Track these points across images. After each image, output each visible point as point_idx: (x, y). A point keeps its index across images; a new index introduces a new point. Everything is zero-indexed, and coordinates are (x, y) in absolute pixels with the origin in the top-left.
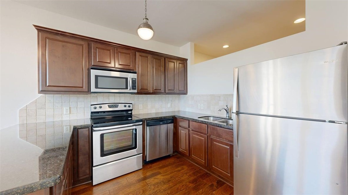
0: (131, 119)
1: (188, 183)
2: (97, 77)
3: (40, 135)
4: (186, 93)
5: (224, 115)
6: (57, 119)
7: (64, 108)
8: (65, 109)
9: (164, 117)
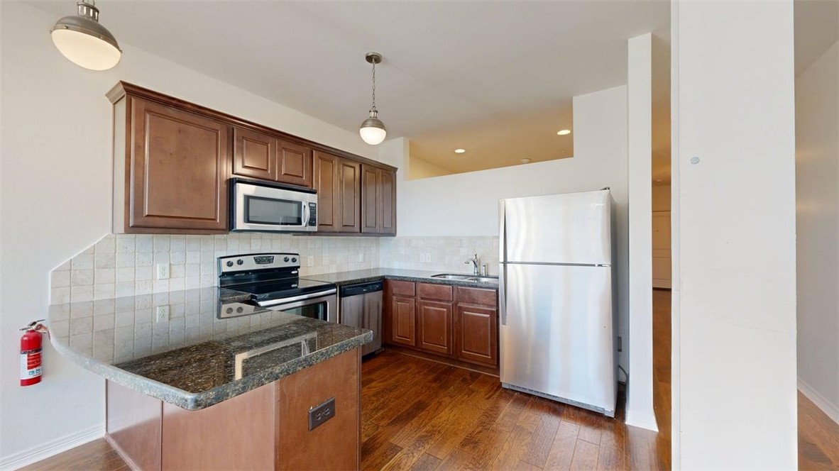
0: (296, 285)
1: (428, 384)
2: (248, 198)
3: (102, 331)
4: (394, 234)
5: (471, 270)
6: (142, 290)
7: (158, 265)
8: (159, 270)
9: (368, 279)
